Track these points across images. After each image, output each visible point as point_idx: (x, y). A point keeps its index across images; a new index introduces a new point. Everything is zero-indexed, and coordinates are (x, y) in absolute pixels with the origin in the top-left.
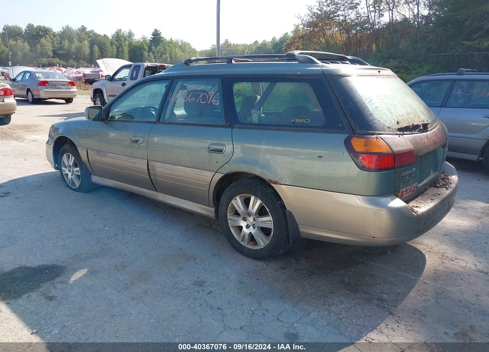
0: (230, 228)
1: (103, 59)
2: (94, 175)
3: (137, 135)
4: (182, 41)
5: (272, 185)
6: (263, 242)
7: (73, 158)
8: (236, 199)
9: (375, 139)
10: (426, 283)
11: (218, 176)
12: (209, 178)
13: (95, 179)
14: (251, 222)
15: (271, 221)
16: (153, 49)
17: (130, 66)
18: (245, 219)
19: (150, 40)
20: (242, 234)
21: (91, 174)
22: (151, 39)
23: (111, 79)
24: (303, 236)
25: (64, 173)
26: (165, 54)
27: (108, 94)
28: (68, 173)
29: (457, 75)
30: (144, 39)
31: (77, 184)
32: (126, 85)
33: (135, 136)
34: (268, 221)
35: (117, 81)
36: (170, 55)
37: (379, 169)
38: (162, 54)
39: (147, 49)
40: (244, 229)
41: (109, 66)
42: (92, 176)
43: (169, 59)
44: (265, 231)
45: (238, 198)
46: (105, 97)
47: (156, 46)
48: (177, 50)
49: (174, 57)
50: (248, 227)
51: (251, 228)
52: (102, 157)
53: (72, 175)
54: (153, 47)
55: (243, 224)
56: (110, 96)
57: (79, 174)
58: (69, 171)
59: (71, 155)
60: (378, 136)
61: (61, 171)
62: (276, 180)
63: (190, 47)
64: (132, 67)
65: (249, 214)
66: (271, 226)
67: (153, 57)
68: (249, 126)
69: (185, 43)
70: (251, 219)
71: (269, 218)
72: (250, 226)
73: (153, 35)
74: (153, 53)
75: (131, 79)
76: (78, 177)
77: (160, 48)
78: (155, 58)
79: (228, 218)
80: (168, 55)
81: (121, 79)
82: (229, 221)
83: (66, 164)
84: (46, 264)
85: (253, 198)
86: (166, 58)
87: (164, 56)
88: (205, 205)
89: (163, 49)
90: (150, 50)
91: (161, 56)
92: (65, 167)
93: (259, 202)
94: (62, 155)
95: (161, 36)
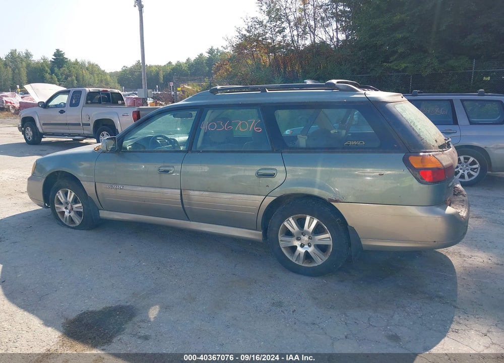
0: (282, 249)
1: (32, 84)
2: (103, 210)
3: (166, 164)
4: (89, 63)
5: (333, 203)
6: (320, 260)
7: (73, 194)
8: (289, 220)
9: (429, 156)
10: (464, 279)
11: (269, 200)
12: (258, 201)
13: (104, 214)
14: (306, 241)
15: (329, 238)
16: (56, 71)
17: (69, 91)
18: (298, 239)
19: (51, 61)
20: (297, 253)
21: (99, 210)
22: (53, 60)
23: (45, 105)
24: (364, 249)
25: (57, 211)
26: (70, 76)
27: (42, 122)
28: (64, 210)
29: (412, 96)
30: (45, 60)
31: (78, 221)
32: (65, 112)
33: (164, 167)
34: (326, 238)
35: (52, 108)
36: (76, 77)
37: (433, 183)
38: (67, 76)
39: (49, 71)
40: (299, 249)
41: (40, 92)
42: (100, 211)
43: (76, 82)
44: (322, 248)
45: (291, 219)
46: (38, 125)
47: (59, 68)
48: (84, 72)
49: (81, 80)
50: (302, 246)
51: (306, 246)
52: (118, 190)
53: (70, 212)
54: (56, 69)
55: (297, 243)
56: (44, 124)
57: (82, 210)
58: (66, 208)
59: (69, 191)
60: (430, 153)
61: (53, 208)
62: (337, 199)
63: (99, 69)
64: (71, 93)
65: (304, 234)
66: (330, 243)
67: (56, 79)
68: (299, 150)
69: (93, 65)
70: (306, 238)
71: (328, 235)
72: (304, 245)
73: (55, 55)
74: (57, 75)
75: (70, 106)
76: (79, 214)
77: (64, 69)
78: (59, 80)
79: (279, 240)
80: (74, 77)
81: (56, 106)
82: (281, 243)
83: (62, 200)
84: (108, 305)
85: (308, 218)
86: (73, 81)
87: (69, 79)
88: (251, 229)
89: (67, 71)
90: (52, 72)
91: (66, 79)
92: (61, 203)
93: (315, 222)
94: (56, 191)
95: (65, 56)
